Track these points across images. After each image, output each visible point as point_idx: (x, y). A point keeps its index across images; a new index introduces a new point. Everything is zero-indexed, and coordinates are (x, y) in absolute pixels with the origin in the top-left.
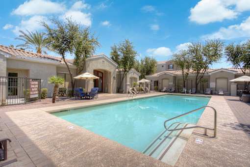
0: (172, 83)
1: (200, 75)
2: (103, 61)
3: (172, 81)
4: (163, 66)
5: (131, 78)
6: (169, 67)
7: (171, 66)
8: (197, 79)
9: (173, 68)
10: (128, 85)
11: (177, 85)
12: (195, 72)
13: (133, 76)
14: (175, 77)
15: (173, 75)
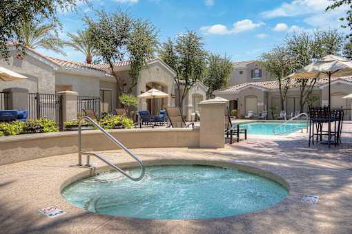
0: (262, 104)
1: (306, 89)
2: (158, 69)
3: (263, 100)
4: (241, 73)
5: (194, 96)
6: (253, 75)
7: (257, 71)
8: (302, 96)
9: (260, 76)
10: (191, 108)
11: (269, 106)
12: (298, 84)
13: (197, 92)
14: (267, 94)
15: (263, 90)
